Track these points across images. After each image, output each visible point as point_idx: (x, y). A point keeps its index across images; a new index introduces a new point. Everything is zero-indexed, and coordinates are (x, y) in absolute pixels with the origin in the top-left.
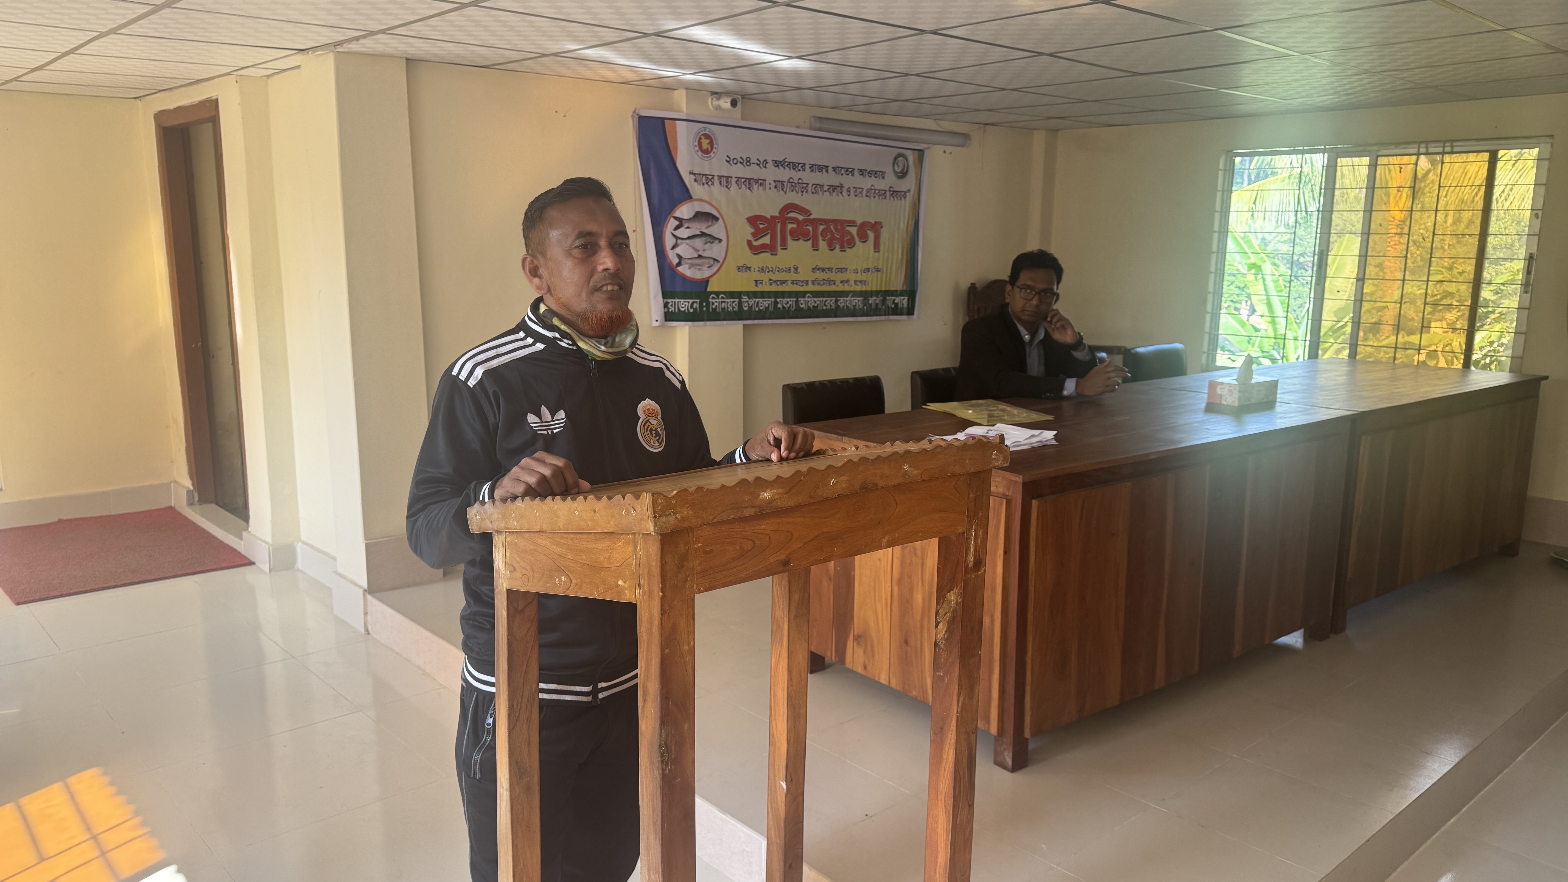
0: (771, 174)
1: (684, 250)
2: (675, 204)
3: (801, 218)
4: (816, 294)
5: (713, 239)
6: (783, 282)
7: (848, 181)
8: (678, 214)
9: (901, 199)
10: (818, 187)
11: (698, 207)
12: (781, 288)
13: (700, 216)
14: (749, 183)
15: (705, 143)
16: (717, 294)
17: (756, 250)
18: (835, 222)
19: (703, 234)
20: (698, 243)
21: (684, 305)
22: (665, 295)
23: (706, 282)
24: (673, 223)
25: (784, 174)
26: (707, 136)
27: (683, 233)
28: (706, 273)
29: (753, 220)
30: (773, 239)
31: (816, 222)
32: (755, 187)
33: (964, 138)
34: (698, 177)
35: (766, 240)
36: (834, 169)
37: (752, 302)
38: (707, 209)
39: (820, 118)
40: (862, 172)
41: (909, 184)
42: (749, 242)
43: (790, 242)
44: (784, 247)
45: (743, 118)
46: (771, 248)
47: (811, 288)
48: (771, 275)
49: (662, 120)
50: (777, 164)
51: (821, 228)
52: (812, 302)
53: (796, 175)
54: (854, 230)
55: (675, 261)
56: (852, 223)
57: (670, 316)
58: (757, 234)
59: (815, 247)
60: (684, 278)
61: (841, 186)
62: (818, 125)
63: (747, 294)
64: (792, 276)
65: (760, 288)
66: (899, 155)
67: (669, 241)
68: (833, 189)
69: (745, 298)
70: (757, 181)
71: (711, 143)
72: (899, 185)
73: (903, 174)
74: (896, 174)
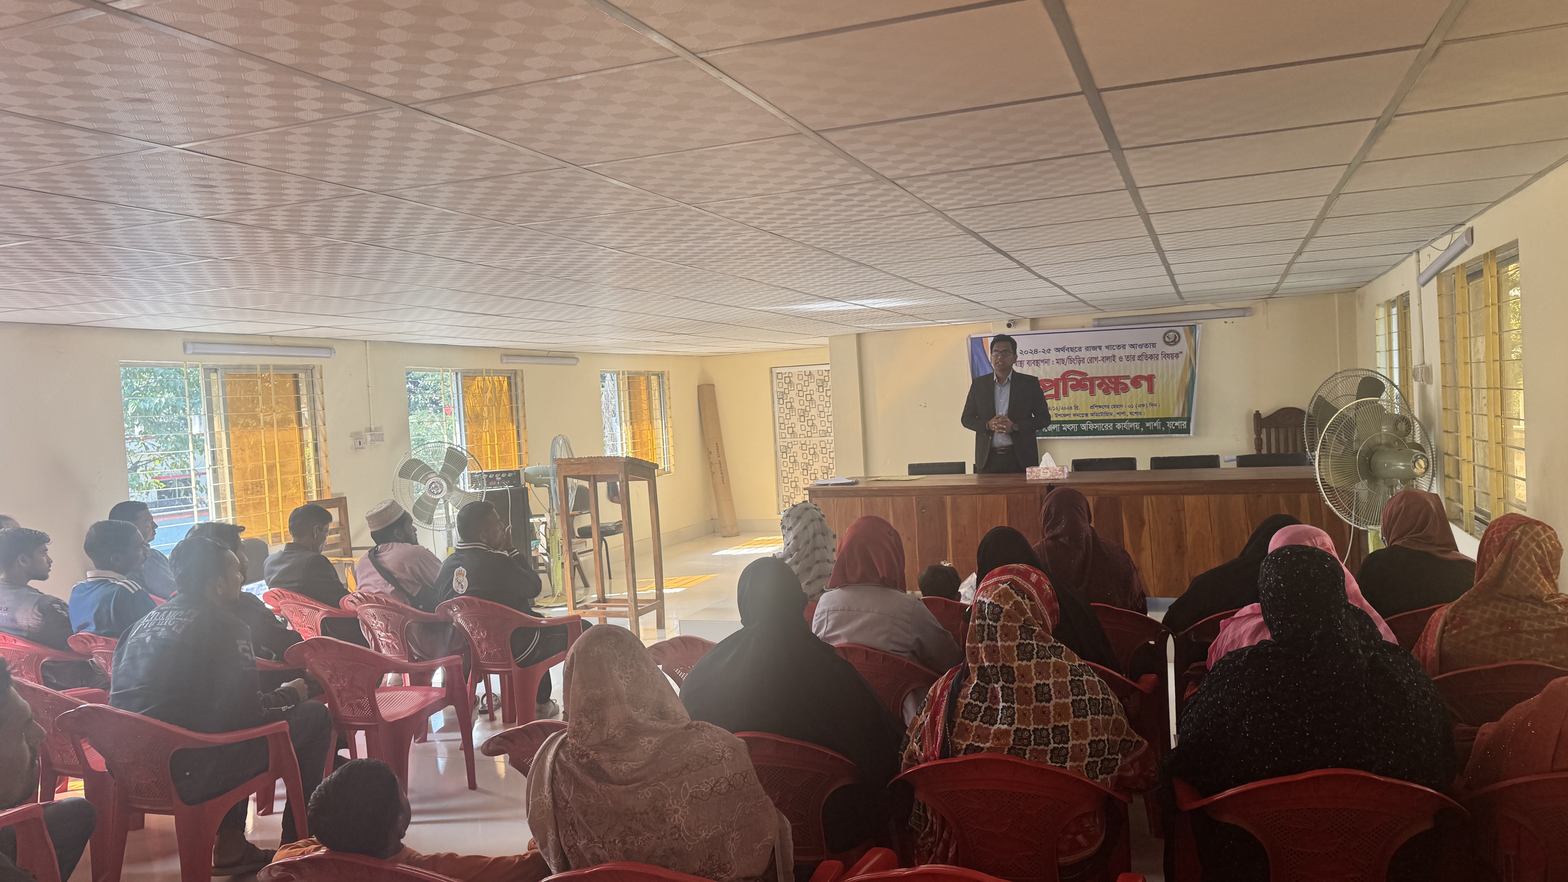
0: (1054, 356)
3: (1079, 378)
4: (1093, 421)
6: (1065, 415)
7: (1118, 353)
9: (1173, 358)
10: (1092, 360)
12: (1067, 418)
14: (1037, 362)
18: (1109, 378)
25: (1064, 355)
30: (1057, 392)
31: (1092, 380)
32: (1042, 364)
33: (1246, 310)
36: (1107, 347)
40: (1132, 346)
41: (1183, 347)
43: (1071, 392)
44: (1066, 394)
45: (1032, 329)
47: (1090, 417)
49: (983, 338)
50: (1058, 350)
51: (1097, 382)
52: (1092, 426)
53: (1073, 355)
54: (1128, 382)
56: (1127, 377)
59: (1092, 393)
61: (1114, 356)
62: (1096, 323)
64: (1073, 411)
66: (1170, 331)
68: (1105, 359)
70: (1042, 361)
72: (1170, 350)
73: (1175, 342)
74: (1167, 343)
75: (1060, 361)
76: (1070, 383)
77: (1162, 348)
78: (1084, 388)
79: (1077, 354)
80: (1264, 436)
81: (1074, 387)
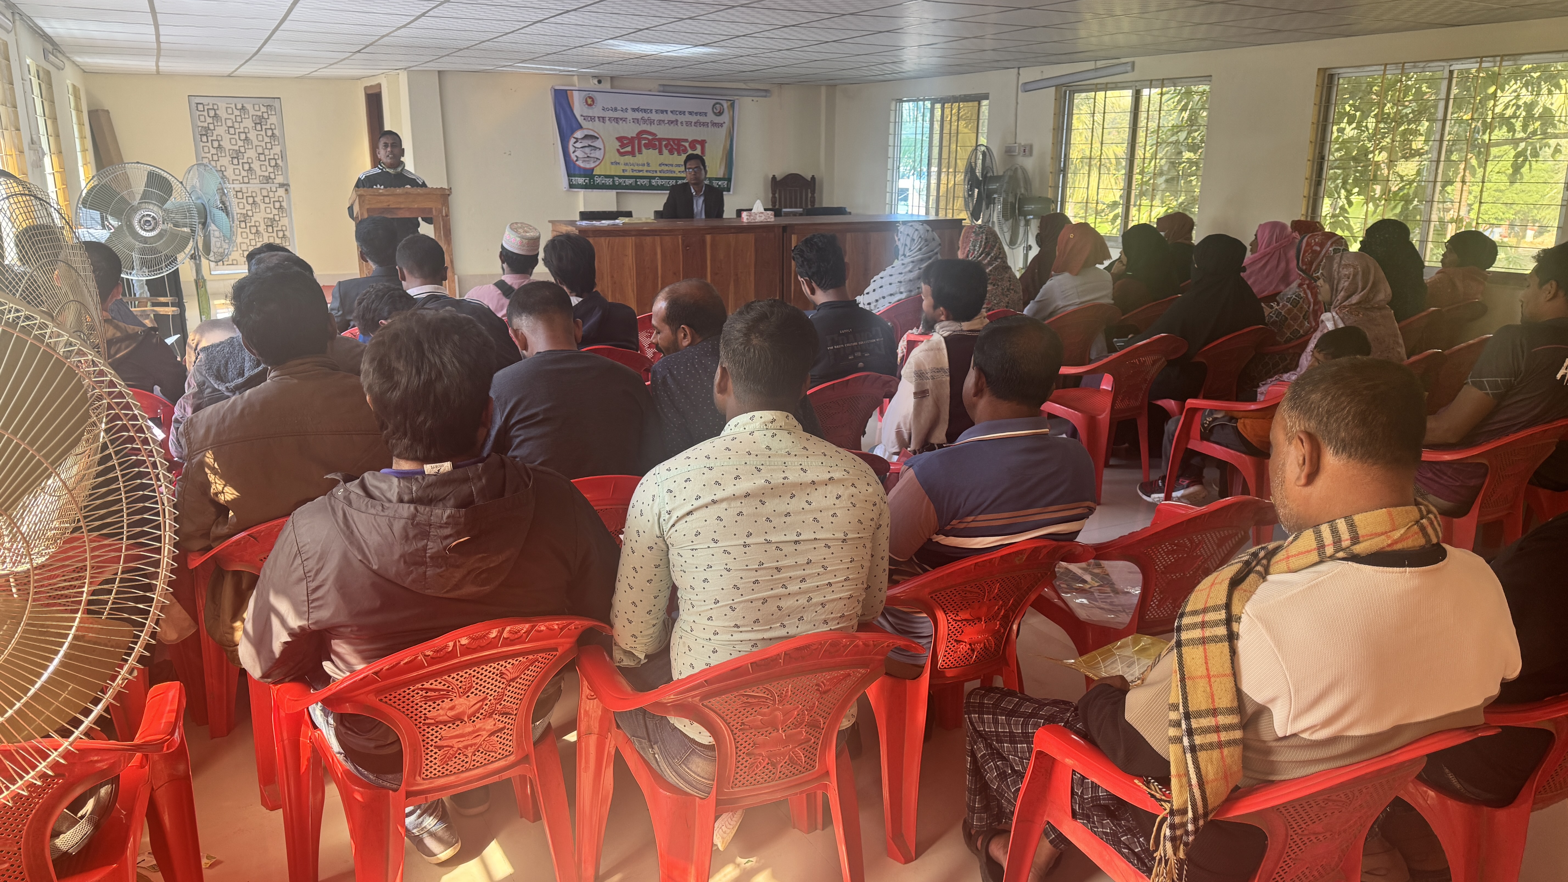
0: (630, 115)
1: (579, 153)
2: (573, 132)
3: (650, 137)
4: (661, 178)
5: (595, 148)
6: (640, 171)
7: (681, 118)
8: (575, 135)
9: (719, 127)
10: (661, 122)
11: (586, 132)
12: (641, 174)
13: (586, 137)
14: (617, 120)
15: (589, 101)
16: (600, 176)
17: (622, 154)
18: (673, 140)
19: (590, 146)
20: (587, 150)
21: (580, 180)
22: (569, 175)
23: (593, 169)
24: (573, 140)
25: (638, 115)
26: (590, 98)
27: (578, 145)
28: (592, 165)
29: (619, 139)
30: (633, 148)
31: (660, 140)
32: (621, 122)
33: (766, 92)
34: (585, 118)
35: (629, 149)
36: (672, 112)
37: (621, 180)
38: (592, 133)
39: (664, 85)
40: (690, 113)
41: (725, 118)
42: (618, 150)
43: (644, 150)
44: (640, 152)
45: (612, 88)
46: (632, 153)
47: (659, 174)
48: (632, 167)
49: (566, 90)
50: (634, 110)
51: (664, 143)
52: (660, 182)
53: (646, 116)
54: (687, 144)
55: (575, 159)
56: (686, 140)
57: (572, 186)
58: (623, 146)
59: (661, 153)
60: (580, 167)
61: (677, 121)
62: (662, 89)
63: (617, 176)
64: (646, 168)
65: (627, 174)
66: (717, 103)
67: (571, 149)
68: (671, 122)
69: (616, 179)
70: (621, 119)
71: (593, 101)
72: (718, 120)
73: (720, 113)
74: (715, 113)
75: (636, 121)
76: (643, 142)
77: (711, 117)
78: (654, 147)
79: (649, 115)
80: (777, 195)
81: (647, 146)
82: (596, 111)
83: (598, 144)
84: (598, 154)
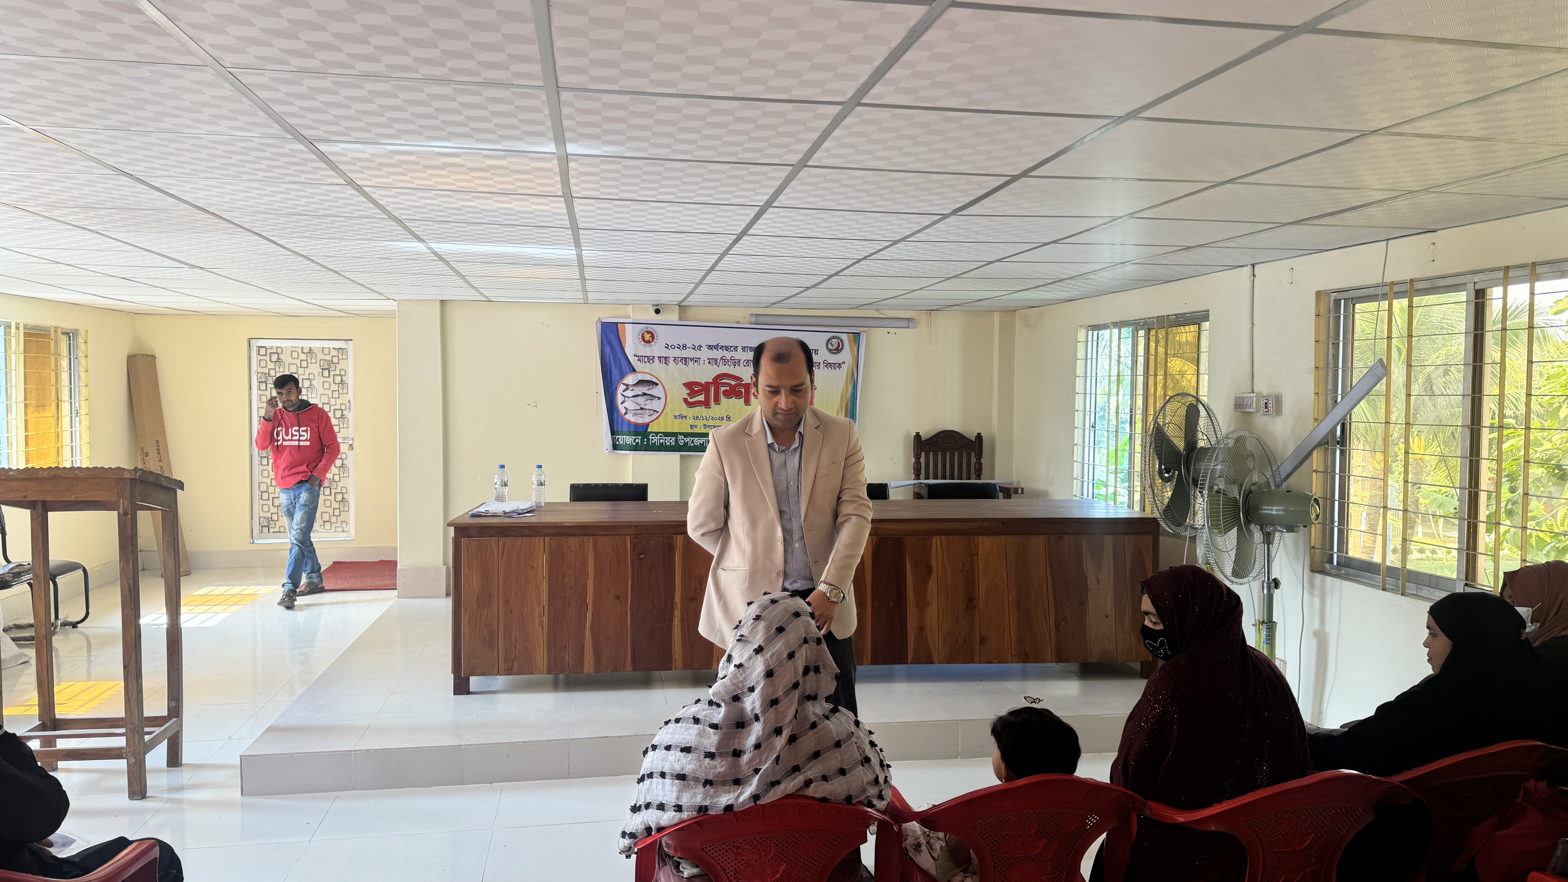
0: (705, 354)
1: (629, 404)
2: (622, 376)
3: (733, 383)
5: (652, 397)
8: (625, 381)
9: (835, 369)
11: (641, 377)
13: (641, 383)
14: (685, 360)
15: (647, 337)
16: (657, 433)
17: (690, 405)
19: (644, 394)
20: (641, 400)
21: (629, 440)
22: (613, 433)
23: (647, 425)
24: (622, 387)
25: (718, 354)
26: (648, 332)
27: (629, 393)
28: (647, 420)
29: (688, 385)
30: (707, 397)
32: (691, 363)
33: (908, 322)
34: (640, 358)
35: (701, 398)
37: (688, 440)
38: (648, 378)
39: (756, 315)
41: (846, 357)
42: (685, 400)
43: (723, 399)
44: (717, 402)
45: (677, 319)
46: (706, 404)
48: (705, 422)
49: (617, 323)
50: (710, 347)
53: (728, 355)
55: (623, 411)
57: (615, 447)
58: (692, 394)
60: (629, 422)
63: (681, 434)
65: (696, 430)
66: (834, 337)
67: (620, 399)
69: (681, 437)
70: (692, 359)
71: (653, 337)
72: (833, 359)
73: (838, 350)
74: (830, 351)
75: (713, 361)
76: (723, 389)
77: (825, 355)
78: (738, 395)
79: (732, 354)
80: (922, 460)
81: (727, 394)
82: (657, 349)
83: (656, 391)
84: (656, 405)
